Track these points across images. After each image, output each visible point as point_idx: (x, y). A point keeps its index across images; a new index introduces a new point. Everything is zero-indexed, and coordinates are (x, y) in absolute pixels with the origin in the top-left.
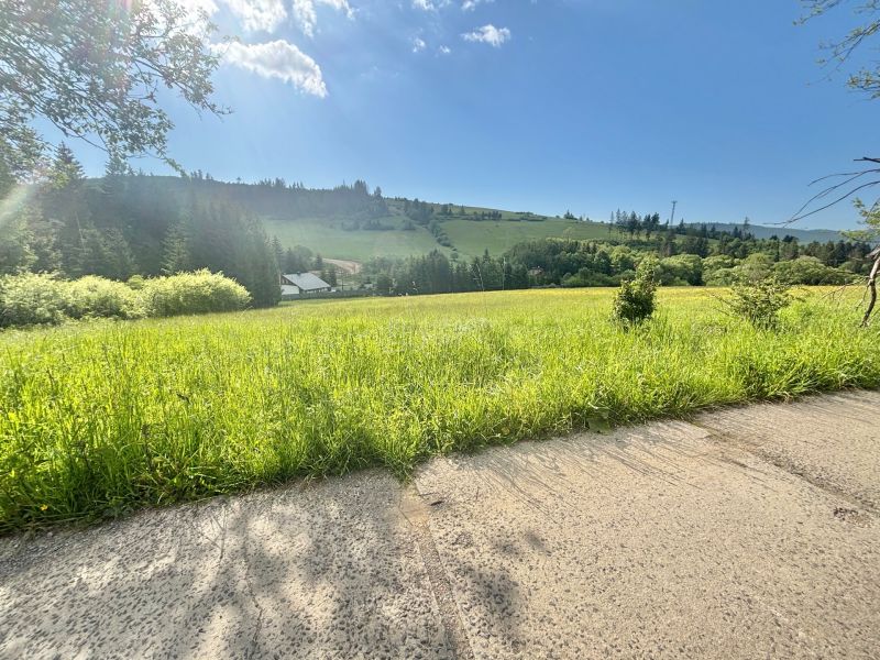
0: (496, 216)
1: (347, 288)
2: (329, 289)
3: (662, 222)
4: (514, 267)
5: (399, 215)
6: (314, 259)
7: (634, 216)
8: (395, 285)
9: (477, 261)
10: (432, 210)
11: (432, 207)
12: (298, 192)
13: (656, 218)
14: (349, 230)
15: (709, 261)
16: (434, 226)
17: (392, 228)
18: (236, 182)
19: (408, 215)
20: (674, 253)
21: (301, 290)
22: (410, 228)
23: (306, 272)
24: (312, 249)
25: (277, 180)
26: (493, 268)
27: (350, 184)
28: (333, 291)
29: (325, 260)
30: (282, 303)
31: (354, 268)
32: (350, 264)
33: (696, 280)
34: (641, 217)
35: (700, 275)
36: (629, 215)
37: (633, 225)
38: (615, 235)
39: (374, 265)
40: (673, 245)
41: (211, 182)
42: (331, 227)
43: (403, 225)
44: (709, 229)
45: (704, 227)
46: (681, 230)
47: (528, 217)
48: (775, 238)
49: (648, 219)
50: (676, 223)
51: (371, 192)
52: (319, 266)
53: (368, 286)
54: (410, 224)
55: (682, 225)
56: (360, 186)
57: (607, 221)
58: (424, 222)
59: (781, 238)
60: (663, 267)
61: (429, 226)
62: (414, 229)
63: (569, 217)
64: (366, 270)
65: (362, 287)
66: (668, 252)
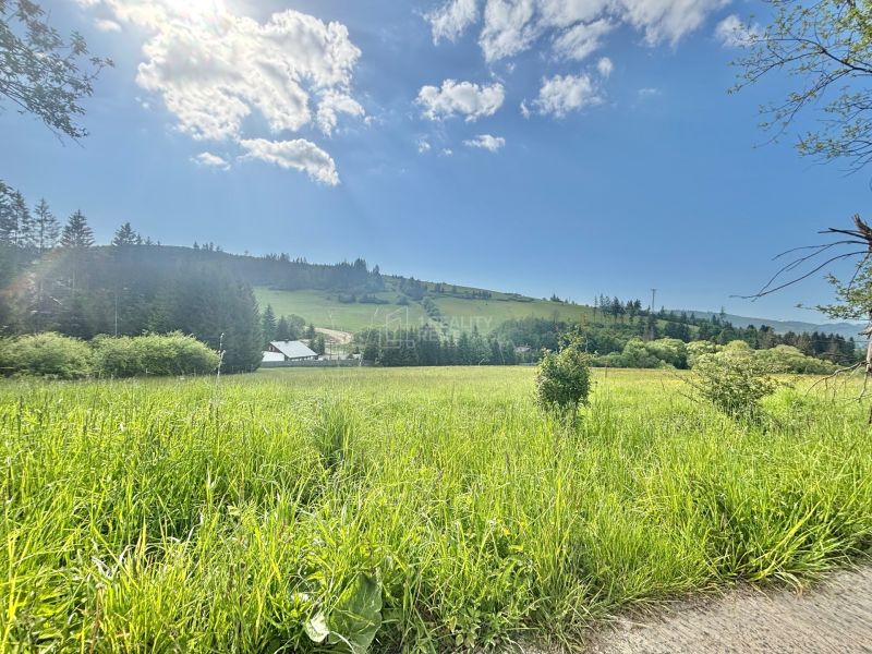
0: (486, 296)
1: (335, 358)
2: (316, 358)
3: (644, 308)
4: (500, 343)
5: (394, 290)
6: (306, 328)
7: (616, 301)
8: (381, 355)
9: (464, 336)
10: (426, 288)
11: (426, 286)
12: (301, 266)
13: (638, 304)
14: (346, 302)
15: (693, 345)
16: (427, 302)
17: (385, 303)
18: (243, 254)
19: (403, 291)
20: (657, 337)
21: (286, 358)
22: (403, 303)
23: (295, 339)
24: (305, 319)
25: (283, 255)
26: (480, 343)
27: (351, 261)
28: (321, 359)
29: (317, 329)
30: (259, 369)
31: (344, 338)
32: (341, 334)
33: (682, 364)
34: (624, 302)
35: (684, 359)
36: (612, 300)
37: (616, 309)
38: (599, 318)
39: (364, 336)
40: (656, 329)
41: (220, 254)
42: (329, 299)
43: (398, 300)
44: (689, 316)
45: (684, 315)
46: (662, 315)
47: (516, 298)
48: (752, 327)
49: (630, 304)
50: (657, 310)
51: (370, 269)
52: (311, 334)
53: (355, 356)
54: (405, 299)
55: (663, 311)
56: (360, 264)
57: (592, 305)
58: (418, 298)
59: (758, 328)
60: (648, 350)
61: (423, 302)
62: (407, 304)
63: (555, 299)
64: (357, 341)
65: (350, 356)
66: (652, 337)
